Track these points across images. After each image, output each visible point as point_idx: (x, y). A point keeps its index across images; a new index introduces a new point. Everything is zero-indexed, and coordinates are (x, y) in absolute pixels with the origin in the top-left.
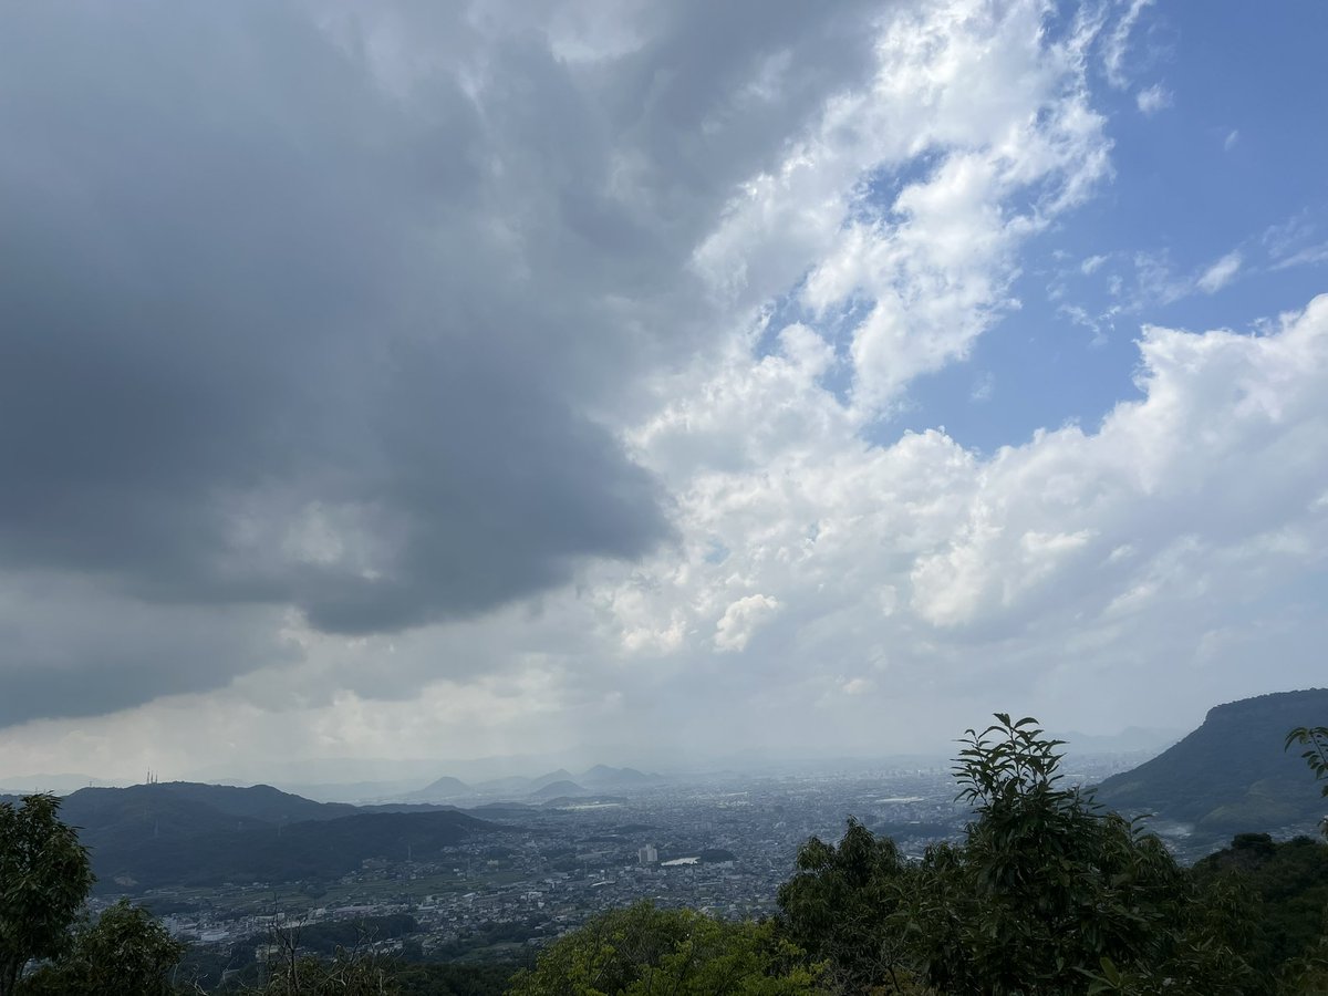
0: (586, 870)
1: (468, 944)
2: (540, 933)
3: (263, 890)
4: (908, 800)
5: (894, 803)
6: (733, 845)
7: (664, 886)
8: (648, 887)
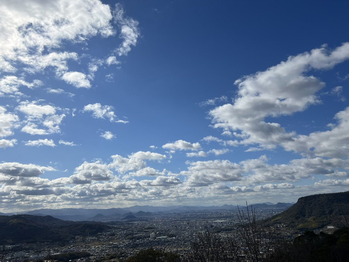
0: (136, 239)
1: (103, 259)
2: (123, 256)
3: (48, 244)
4: (222, 221)
5: (218, 222)
6: (176, 233)
7: (157, 244)
8: (153, 244)
